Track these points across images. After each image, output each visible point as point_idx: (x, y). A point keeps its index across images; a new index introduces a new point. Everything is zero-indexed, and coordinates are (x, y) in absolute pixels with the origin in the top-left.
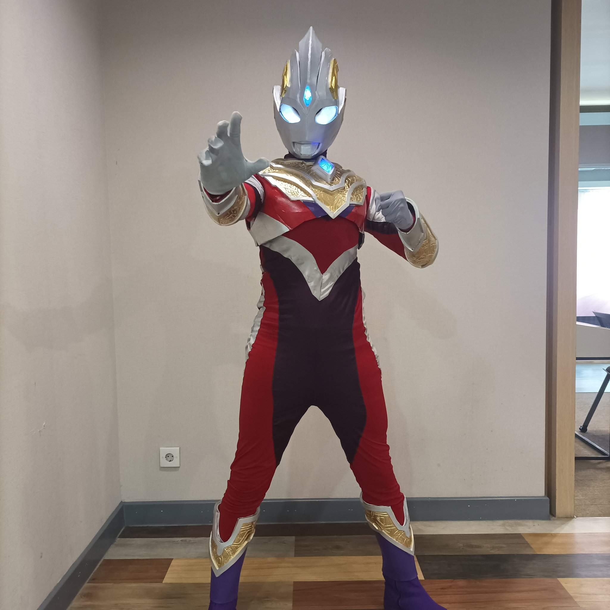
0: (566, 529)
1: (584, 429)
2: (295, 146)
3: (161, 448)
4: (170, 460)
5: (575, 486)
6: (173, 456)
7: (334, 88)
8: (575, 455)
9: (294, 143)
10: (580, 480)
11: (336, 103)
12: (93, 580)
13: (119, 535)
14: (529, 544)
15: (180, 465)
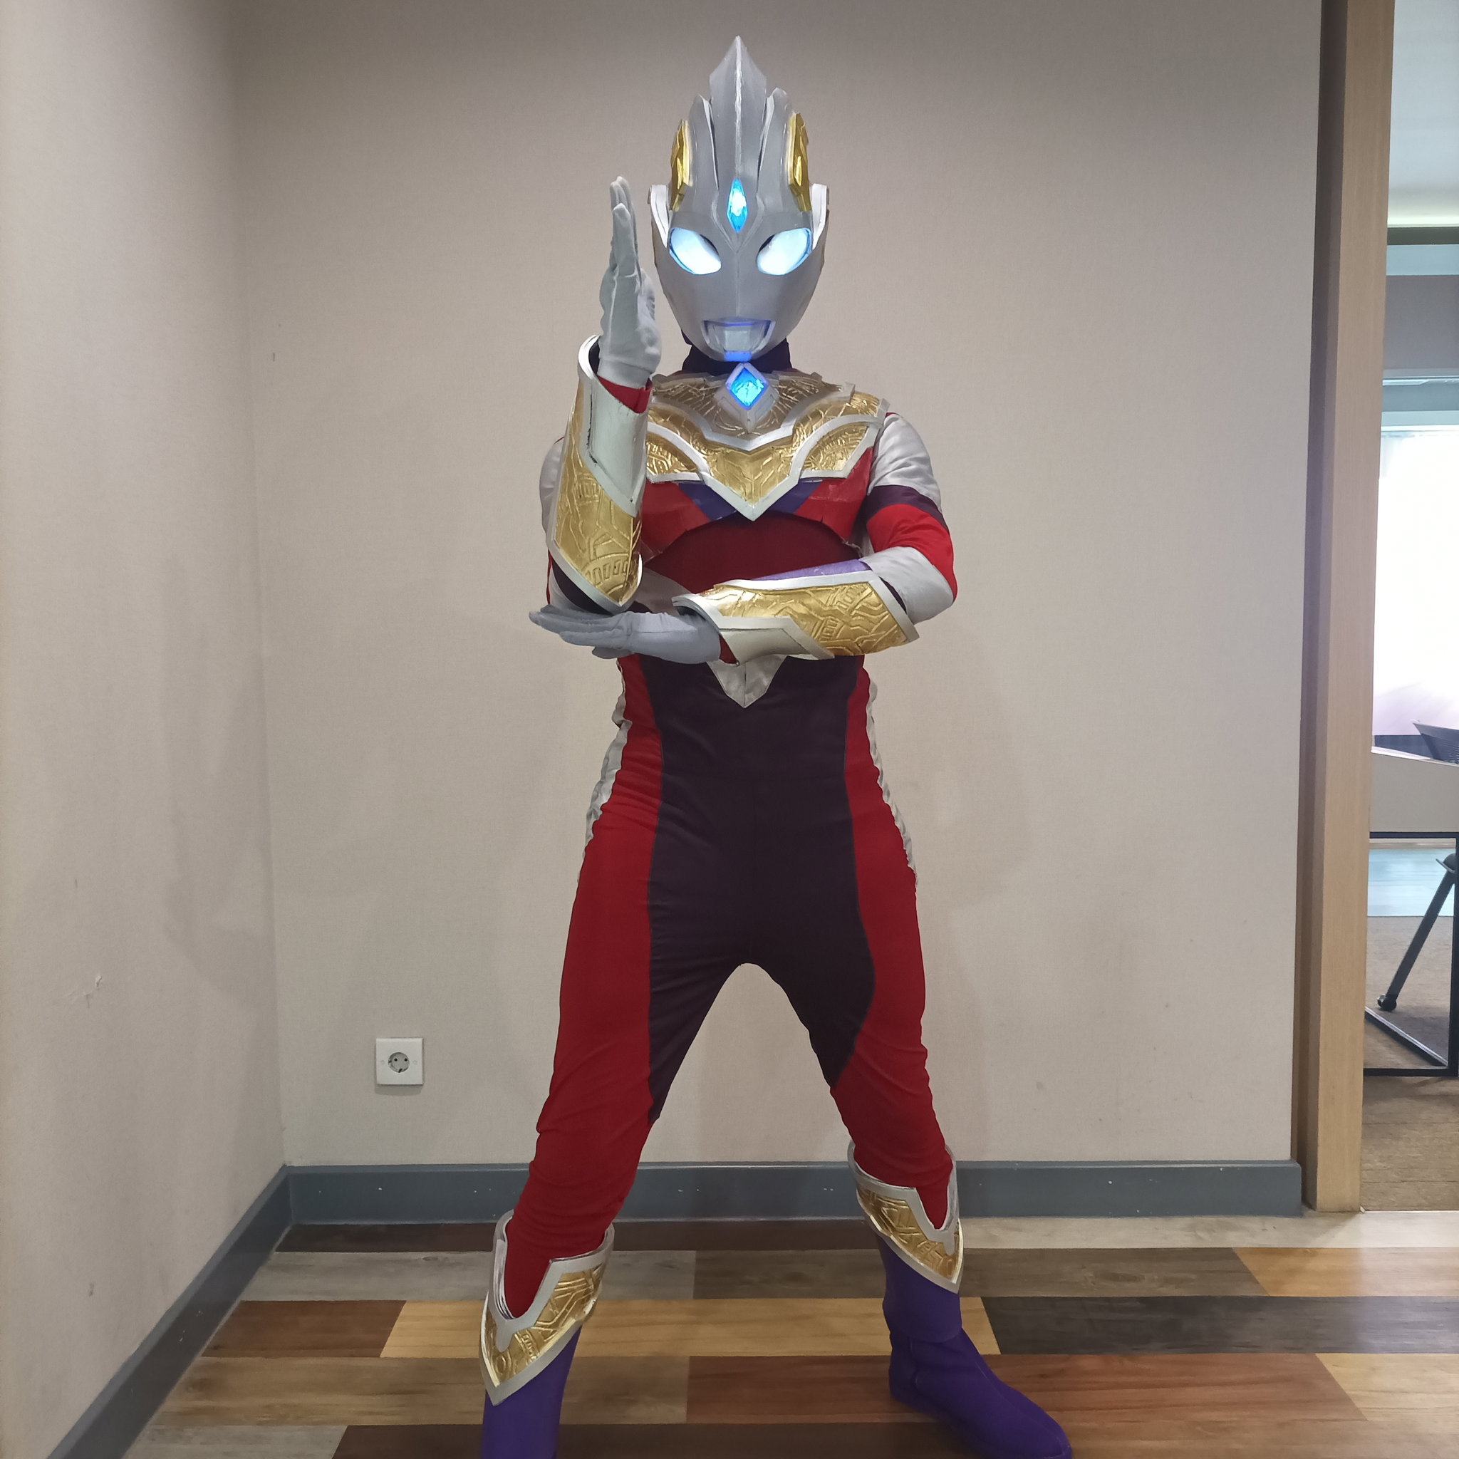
0: (1340, 1238)
1: (1388, 1004)
2: (709, 330)
3: (378, 1040)
4: (399, 1069)
5: (1364, 1136)
6: (406, 1060)
7: (800, 184)
8: (1365, 1064)
9: (706, 323)
10: (1376, 1124)
11: (807, 222)
12: (215, 1349)
13: (278, 1244)
14: (1250, 1273)
15: (424, 1079)
